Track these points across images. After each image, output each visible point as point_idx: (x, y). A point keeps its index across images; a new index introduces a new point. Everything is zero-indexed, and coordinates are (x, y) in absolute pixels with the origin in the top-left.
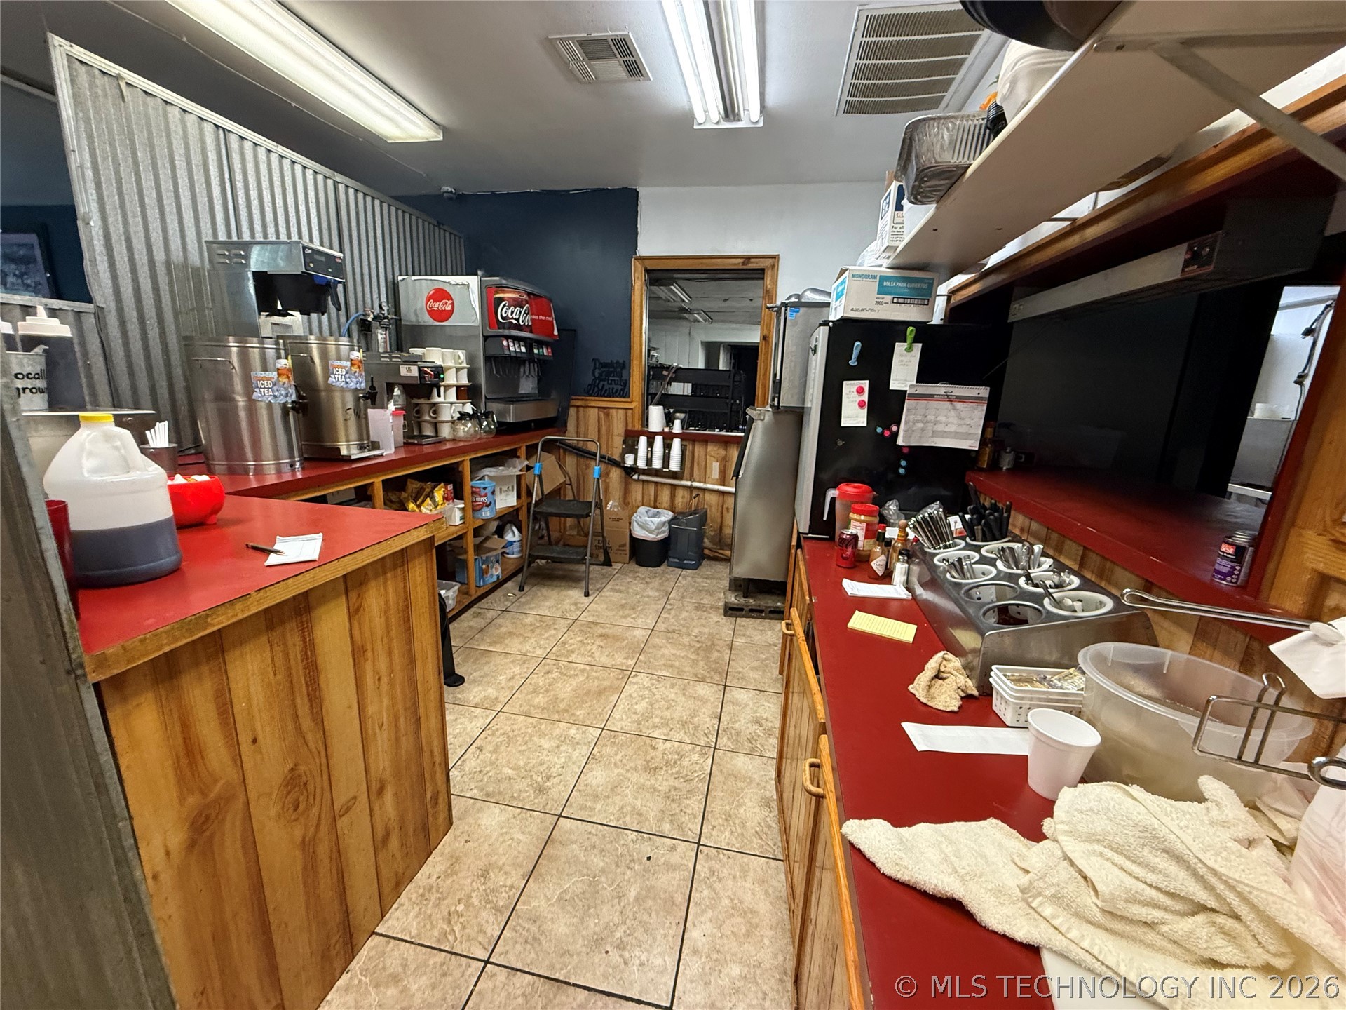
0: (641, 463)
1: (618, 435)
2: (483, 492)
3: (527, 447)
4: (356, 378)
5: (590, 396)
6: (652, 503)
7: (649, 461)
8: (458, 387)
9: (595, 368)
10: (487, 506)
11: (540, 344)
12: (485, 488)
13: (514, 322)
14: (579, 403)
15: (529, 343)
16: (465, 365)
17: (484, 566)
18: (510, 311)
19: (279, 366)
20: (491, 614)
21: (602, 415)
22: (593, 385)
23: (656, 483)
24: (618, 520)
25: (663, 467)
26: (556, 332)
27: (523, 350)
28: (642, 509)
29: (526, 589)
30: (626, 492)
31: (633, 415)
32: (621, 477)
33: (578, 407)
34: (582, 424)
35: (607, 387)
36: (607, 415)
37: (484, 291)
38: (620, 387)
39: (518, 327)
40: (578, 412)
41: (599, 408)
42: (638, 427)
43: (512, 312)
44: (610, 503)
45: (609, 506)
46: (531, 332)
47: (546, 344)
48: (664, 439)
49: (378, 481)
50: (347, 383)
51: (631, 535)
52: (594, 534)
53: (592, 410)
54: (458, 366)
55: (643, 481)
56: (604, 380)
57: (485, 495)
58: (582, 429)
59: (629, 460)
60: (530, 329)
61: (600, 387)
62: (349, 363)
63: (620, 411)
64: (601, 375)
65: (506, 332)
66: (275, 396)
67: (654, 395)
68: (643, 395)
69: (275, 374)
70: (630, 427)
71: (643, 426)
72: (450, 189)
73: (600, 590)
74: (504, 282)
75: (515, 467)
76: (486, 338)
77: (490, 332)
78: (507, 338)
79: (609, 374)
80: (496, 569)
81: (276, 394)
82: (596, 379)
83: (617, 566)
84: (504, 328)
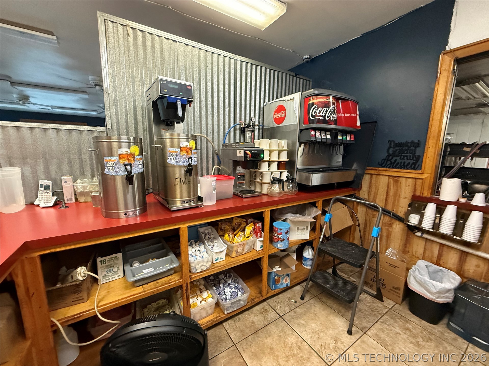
0: (427, 224)
1: (405, 198)
2: (279, 232)
3: (323, 201)
4: (184, 158)
5: (383, 167)
6: (435, 260)
7: (436, 226)
8: (279, 163)
9: (390, 147)
10: (281, 241)
11: (344, 133)
12: (281, 229)
13: (321, 118)
14: (373, 172)
15: (334, 133)
16: (286, 149)
17: (276, 278)
18: (318, 111)
19: (120, 152)
20: (272, 315)
21: (391, 181)
22: (387, 159)
23: (442, 245)
24: (395, 267)
25: (454, 234)
26: (358, 124)
27: (329, 137)
28: (421, 263)
29: (306, 299)
30: (407, 242)
31: (422, 184)
32: (403, 230)
33: (372, 174)
34: (373, 187)
35: (399, 161)
36: (396, 182)
37: (303, 100)
38: (411, 162)
39: (324, 121)
40: (371, 178)
41: (389, 176)
42: (427, 194)
43: (320, 112)
44: (390, 249)
45: (387, 253)
46: (336, 124)
47: (350, 133)
48: (458, 208)
49: (184, 227)
50: (177, 162)
51: (406, 284)
52: (370, 268)
53: (383, 177)
54: (281, 149)
55: (427, 239)
56: (397, 156)
57: (281, 234)
58: (373, 190)
59: (414, 219)
60: (336, 122)
61: (393, 161)
62: (179, 149)
63: (410, 180)
64: (394, 152)
65: (314, 125)
66: (116, 172)
67: (449, 169)
68: (437, 168)
69: (117, 158)
70: (418, 193)
71: (433, 193)
72: (307, 56)
73: (364, 331)
74: (316, 92)
75: (309, 215)
76: (301, 131)
77: (304, 126)
78: (315, 129)
79: (402, 152)
80: (286, 280)
81: (117, 170)
82: (389, 155)
83: (389, 303)
84: (313, 123)
